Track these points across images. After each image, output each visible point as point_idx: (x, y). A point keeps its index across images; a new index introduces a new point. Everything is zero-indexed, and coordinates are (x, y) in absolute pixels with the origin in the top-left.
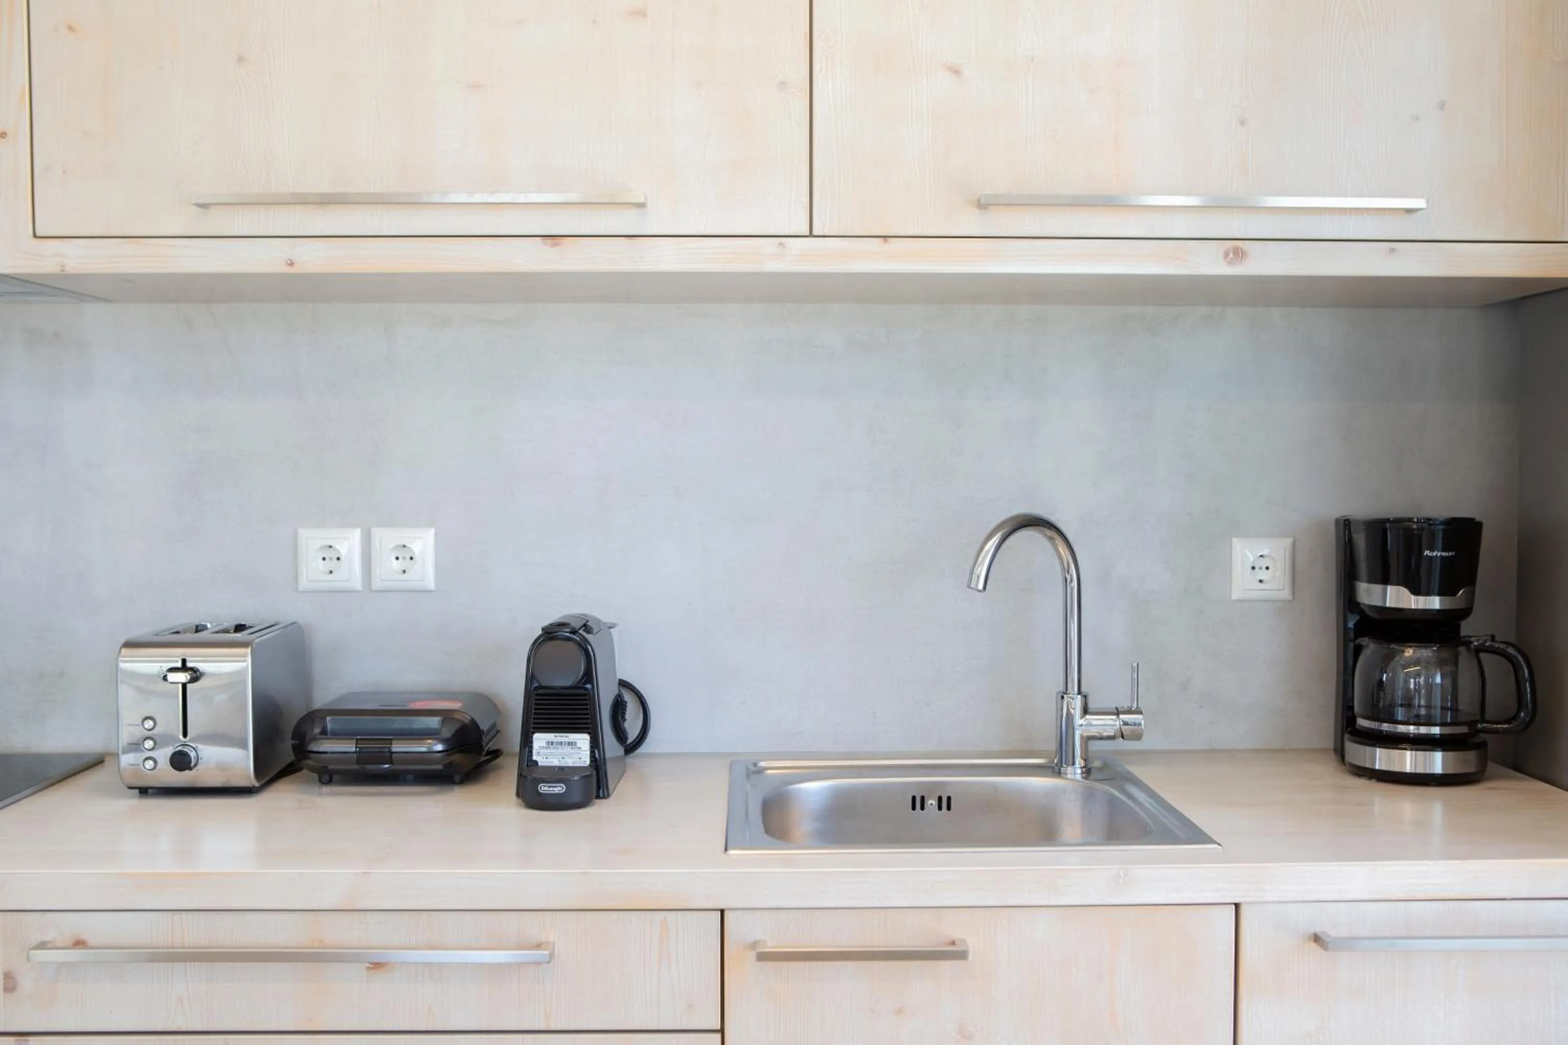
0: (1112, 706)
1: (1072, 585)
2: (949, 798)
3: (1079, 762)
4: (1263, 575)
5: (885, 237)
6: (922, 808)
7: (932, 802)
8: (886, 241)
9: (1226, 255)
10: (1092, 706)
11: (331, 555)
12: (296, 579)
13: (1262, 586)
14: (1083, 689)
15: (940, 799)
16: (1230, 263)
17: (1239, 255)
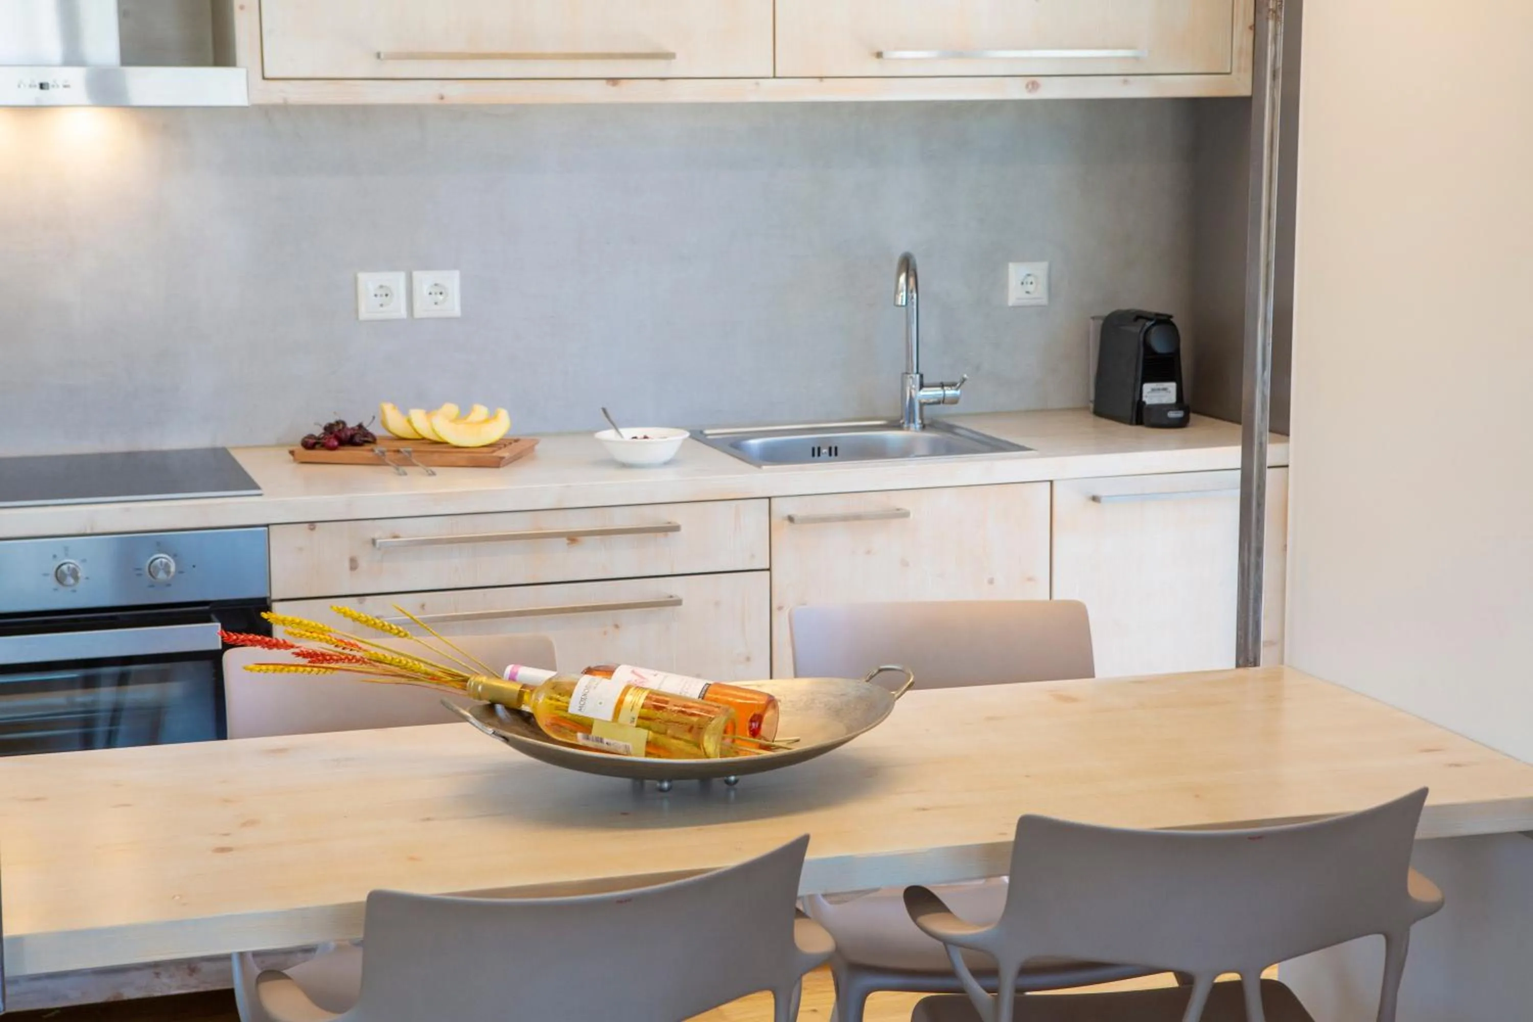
0: (939, 380)
1: (913, 300)
2: (836, 448)
3: (918, 421)
4: (1031, 288)
5: (821, 78)
6: (819, 455)
7: (825, 451)
8: (821, 81)
9: (1027, 86)
10: (926, 381)
11: (386, 293)
12: (357, 311)
13: (1027, 295)
14: (919, 371)
15: (830, 449)
16: (1030, 91)
17: (1034, 86)
